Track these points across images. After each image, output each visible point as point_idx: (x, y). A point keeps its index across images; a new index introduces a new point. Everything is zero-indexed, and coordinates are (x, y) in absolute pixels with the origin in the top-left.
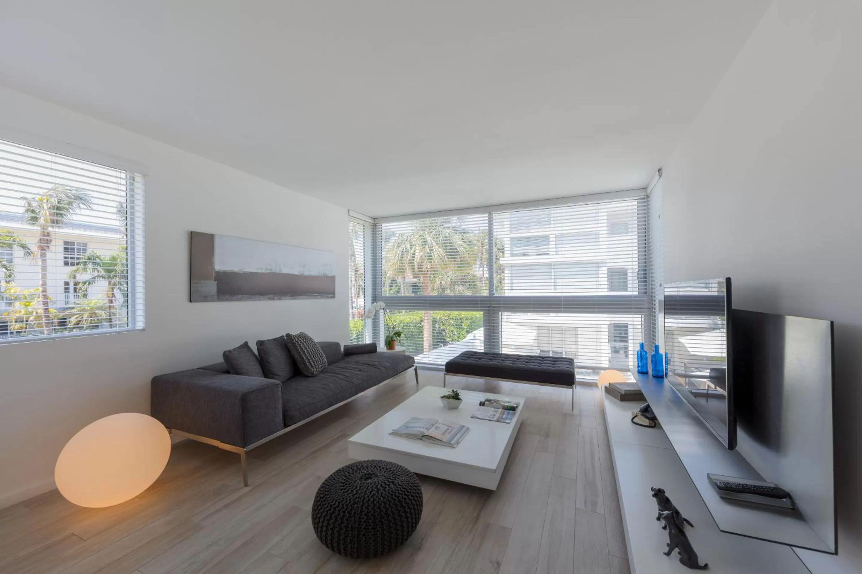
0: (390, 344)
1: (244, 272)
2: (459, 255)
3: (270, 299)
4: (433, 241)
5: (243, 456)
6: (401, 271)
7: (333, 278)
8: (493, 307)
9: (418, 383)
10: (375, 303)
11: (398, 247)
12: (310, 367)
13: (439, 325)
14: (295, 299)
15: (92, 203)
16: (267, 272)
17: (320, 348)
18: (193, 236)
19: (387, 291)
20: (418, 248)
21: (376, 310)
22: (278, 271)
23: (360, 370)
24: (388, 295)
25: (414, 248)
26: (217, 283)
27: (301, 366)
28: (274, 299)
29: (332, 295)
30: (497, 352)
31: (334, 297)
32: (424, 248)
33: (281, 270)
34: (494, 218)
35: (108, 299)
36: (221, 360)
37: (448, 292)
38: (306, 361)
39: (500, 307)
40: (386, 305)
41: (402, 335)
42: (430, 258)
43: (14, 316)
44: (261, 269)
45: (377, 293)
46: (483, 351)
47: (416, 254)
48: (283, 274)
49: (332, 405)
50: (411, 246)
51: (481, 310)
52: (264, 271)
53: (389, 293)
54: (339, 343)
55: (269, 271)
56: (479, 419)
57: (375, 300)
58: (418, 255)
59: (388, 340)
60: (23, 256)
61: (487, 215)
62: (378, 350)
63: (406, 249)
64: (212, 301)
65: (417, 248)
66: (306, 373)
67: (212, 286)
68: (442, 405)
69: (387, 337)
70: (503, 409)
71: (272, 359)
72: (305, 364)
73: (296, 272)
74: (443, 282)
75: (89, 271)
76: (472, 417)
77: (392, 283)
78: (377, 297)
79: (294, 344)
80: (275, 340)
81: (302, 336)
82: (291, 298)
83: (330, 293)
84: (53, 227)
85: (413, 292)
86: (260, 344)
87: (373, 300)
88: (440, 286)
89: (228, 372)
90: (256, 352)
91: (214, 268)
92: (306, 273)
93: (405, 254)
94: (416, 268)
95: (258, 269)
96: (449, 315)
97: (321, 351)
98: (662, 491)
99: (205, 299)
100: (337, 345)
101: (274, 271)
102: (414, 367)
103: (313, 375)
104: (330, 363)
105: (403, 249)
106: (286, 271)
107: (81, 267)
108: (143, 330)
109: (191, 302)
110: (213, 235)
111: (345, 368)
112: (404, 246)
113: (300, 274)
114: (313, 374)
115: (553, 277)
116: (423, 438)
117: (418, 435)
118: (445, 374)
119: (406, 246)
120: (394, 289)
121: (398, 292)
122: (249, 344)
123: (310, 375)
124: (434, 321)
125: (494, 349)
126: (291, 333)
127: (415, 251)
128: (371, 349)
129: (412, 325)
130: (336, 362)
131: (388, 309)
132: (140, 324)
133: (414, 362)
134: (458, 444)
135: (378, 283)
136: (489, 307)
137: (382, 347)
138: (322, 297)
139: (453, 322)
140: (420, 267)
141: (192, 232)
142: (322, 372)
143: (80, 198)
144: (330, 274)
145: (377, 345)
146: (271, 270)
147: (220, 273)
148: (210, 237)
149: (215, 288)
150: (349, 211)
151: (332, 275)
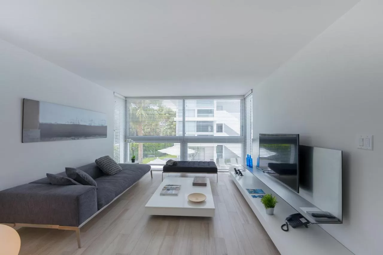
1: (58, 124)
7: (106, 127)
8: (185, 141)
9: (152, 178)
14: (87, 139)
16: (71, 124)
18: (24, 102)
22: (77, 123)
26: (40, 131)
28: (75, 139)
29: (105, 136)
31: (106, 137)
33: (79, 123)
34: (186, 102)
39: (188, 141)
44: (68, 122)
48: (80, 125)
51: (180, 143)
52: (69, 124)
55: (73, 124)
61: (182, 100)
64: (37, 141)
67: (37, 133)
73: (87, 124)
82: (85, 138)
91: (39, 122)
92: (93, 125)
95: (66, 122)
99: (33, 140)
101: (75, 123)
102: (150, 171)
106: (82, 123)
109: (22, 142)
110: (38, 101)
113: (89, 125)
118: (163, 173)
125: (185, 159)
133: (151, 168)
136: (183, 141)
138: (100, 137)
141: (24, 99)
144: (104, 125)
146: (73, 122)
147: (42, 125)
148: (36, 103)
149: (39, 134)
150: (114, 92)
151: (106, 125)
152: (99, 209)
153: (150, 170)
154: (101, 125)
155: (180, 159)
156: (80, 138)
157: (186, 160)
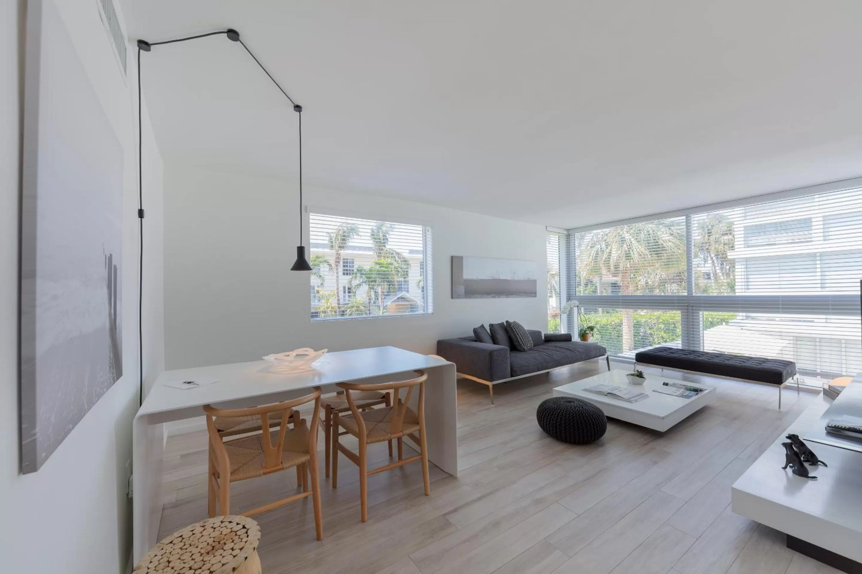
0: (583, 336)
1: (478, 279)
2: (665, 250)
3: (493, 297)
4: (632, 240)
5: (491, 387)
6: (595, 270)
7: (535, 281)
8: (692, 306)
9: (609, 370)
10: (570, 302)
11: (591, 247)
12: (522, 345)
13: (645, 328)
14: (508, 297)
15: (359, 232)
17: (528, 333)
18: (453, 259)
19: (581, 291)
20: (615, 247)
21: (571, 307)
22: (497, 278)
23: (557, 351)
24: (582, 294)
25: (609, 248)
26: (464, 287)
27: (516, 344)
28: (495, 297)
29: (534, 295)
30: (699, 350)
31: (536, 296)
32: (622, 246)
33: (499, 277)
35: (368, 298)
36: (472, 334)
37: (657, 292)
38: (520, 340)
40: (580, 304)
41: (595, 330)
42: (628, 256)
43: (322, 309)
45: (571, 293)
46: (681, 348)
47: (613, 252)
48: (501, 279)
49: (539, 370)
50: (607, 245)
51: (680, 309)
52: (489, 278)
53: (584, 293)
54: (540, 332)
56: (659, 392)
57: (570, 299)
58: (615, 255)
59: (581, 333)
60: (328, 270)
61: (684, 217)
62: (573, 340)
63: (601, 249)
64: (462, 298)
65: (613, 247)
66: (519, 348)
67: (461, 289)
68: (628, 381)
69: (581, 330)
70: (685, 390)
71: (498, 336)
72: (519, 343)
73: (509, 278)
74: (649, 280)
75: (358, 278)
76: (653, 391)
77: (587, 282)
78: (572, 297)
79: (511, 328)
80: (499, 324)
81: (515, 323)
83: (532, 293)
84: (341, 250)
85: (612, 292)
86: (491, 326)
87: (567, 299)
88: (646, 286)
89: (476, 341)
90: (489, 331)
91: (463, 278)
92: (516, 279)
93: (600, 254)
94: (612, 268)
96: (658, 318)
97: (529, 335)
98: (796, 436)
99: (459, 297)
100: (539, 333)
101: (495, 278)
102: (606, 356)
103: (524, 351)
104: (535, 345)
105: (598, 249)
106: (503, 277)
107: (354, 275)
108: (432, 314)
109: (452, 298)
111: (547, 349)
112: (599, 246)
113: (512, 279)
114: (524, 349)
115: (819, 270)
116: (607, 395)
117: (604, 393)
119: (601, 246)
120: (590, 288)
121: (595, 292)
122: (485, 326)
123: (523, 350)
124: (637, 325)
125: (694, 347)
126: (509, 321)
127: (611, 250)
128: (567, 338)
129: (610, 327)
130: (539, 345)
131: (582, 307)
132: (430, 311)
133: (606, 352)
134: (636, 402)
135: (572, 285)
136: (687, 306)
137: (576, 338)
138: (527, 296)
139: (662, 327)
140: (617, 267)
141: (452, 257)
142: (530, 349)
143: (352, 229)
144: (532, 278)
145: (572, 335)
147: (466, 281)
148: (461, 258)
149: (463, 290)
150: (546, 227)
151: (535, 278)
152: (512, 376)
153: (604, 355)
154: (527, 279)
155: (681, 346)
156: (501, 296)
157: (696, 349)
